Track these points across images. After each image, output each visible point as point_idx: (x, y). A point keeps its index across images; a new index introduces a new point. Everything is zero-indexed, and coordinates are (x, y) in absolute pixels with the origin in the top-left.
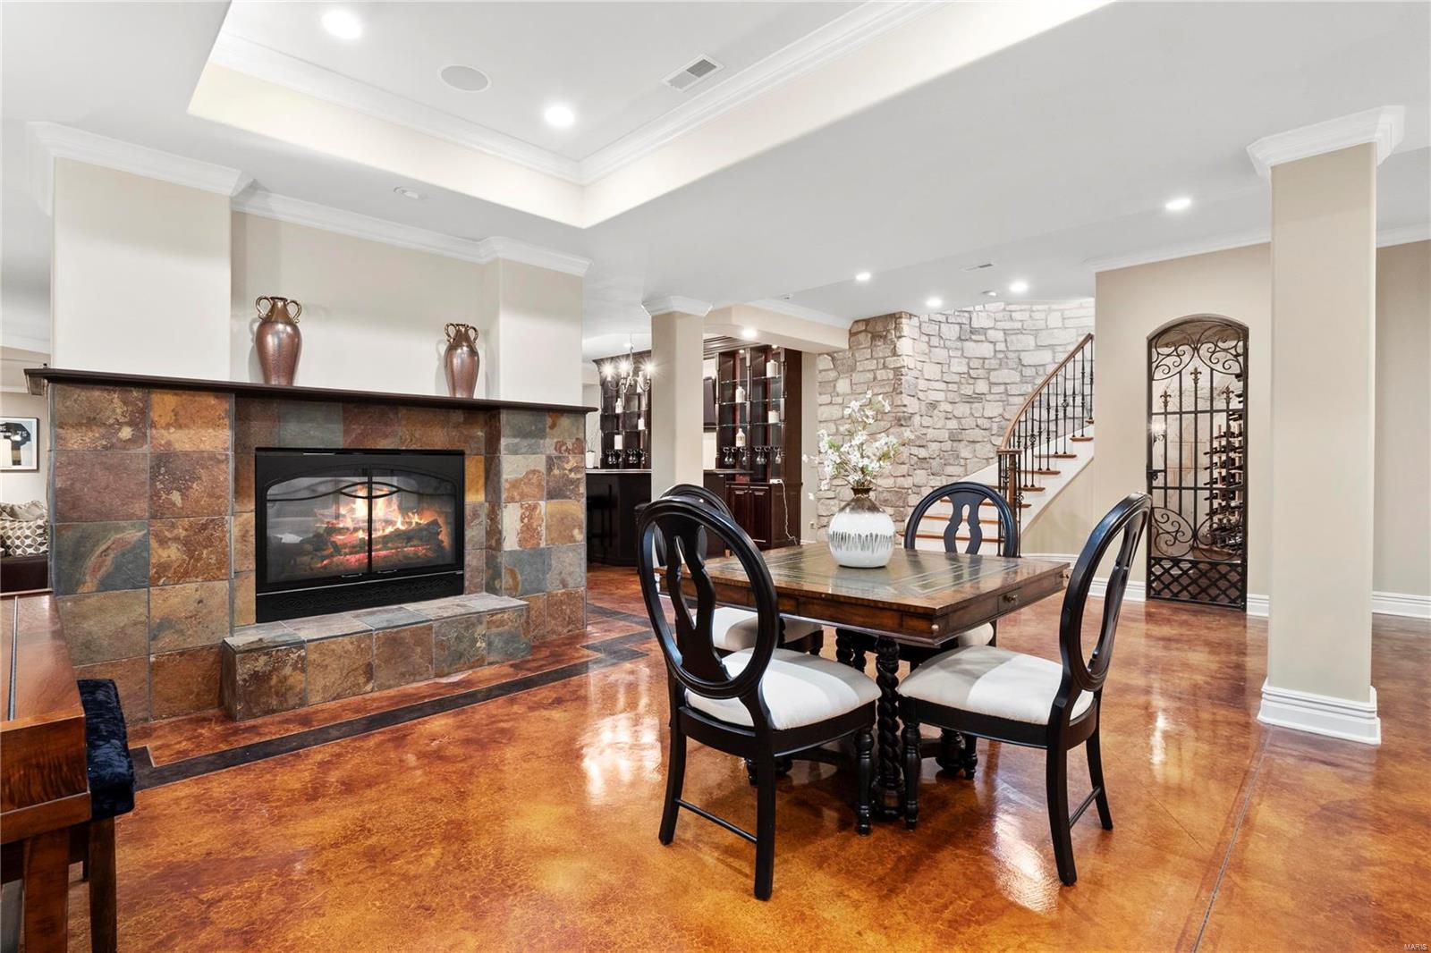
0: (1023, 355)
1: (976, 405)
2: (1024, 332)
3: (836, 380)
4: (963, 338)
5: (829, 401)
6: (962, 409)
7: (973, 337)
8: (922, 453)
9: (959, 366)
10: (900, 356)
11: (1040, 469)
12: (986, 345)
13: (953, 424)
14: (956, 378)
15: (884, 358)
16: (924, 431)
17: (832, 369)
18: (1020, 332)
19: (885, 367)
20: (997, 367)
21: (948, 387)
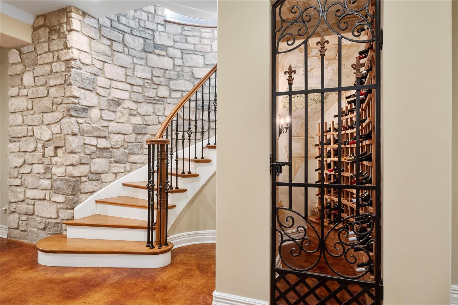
0: (195, 70)
1: (158, 106)
2: (195, 52)
3: (23, 73)
4: (147, 50)
5: (17, 94)
6: (146, 108)
7: (156, 51)
8: (103, 143)
9: (143, 73)
10: (70, 48)
11: (196, 158)
12: (167, 59)
13: (137, 120)
14: (141, 82)
15: (58, 51)
16: (105, 124)
17: (19, 63)
18: (192, 52)
19: (59, 59)
20: (176, 77)
21: (132, 88)
